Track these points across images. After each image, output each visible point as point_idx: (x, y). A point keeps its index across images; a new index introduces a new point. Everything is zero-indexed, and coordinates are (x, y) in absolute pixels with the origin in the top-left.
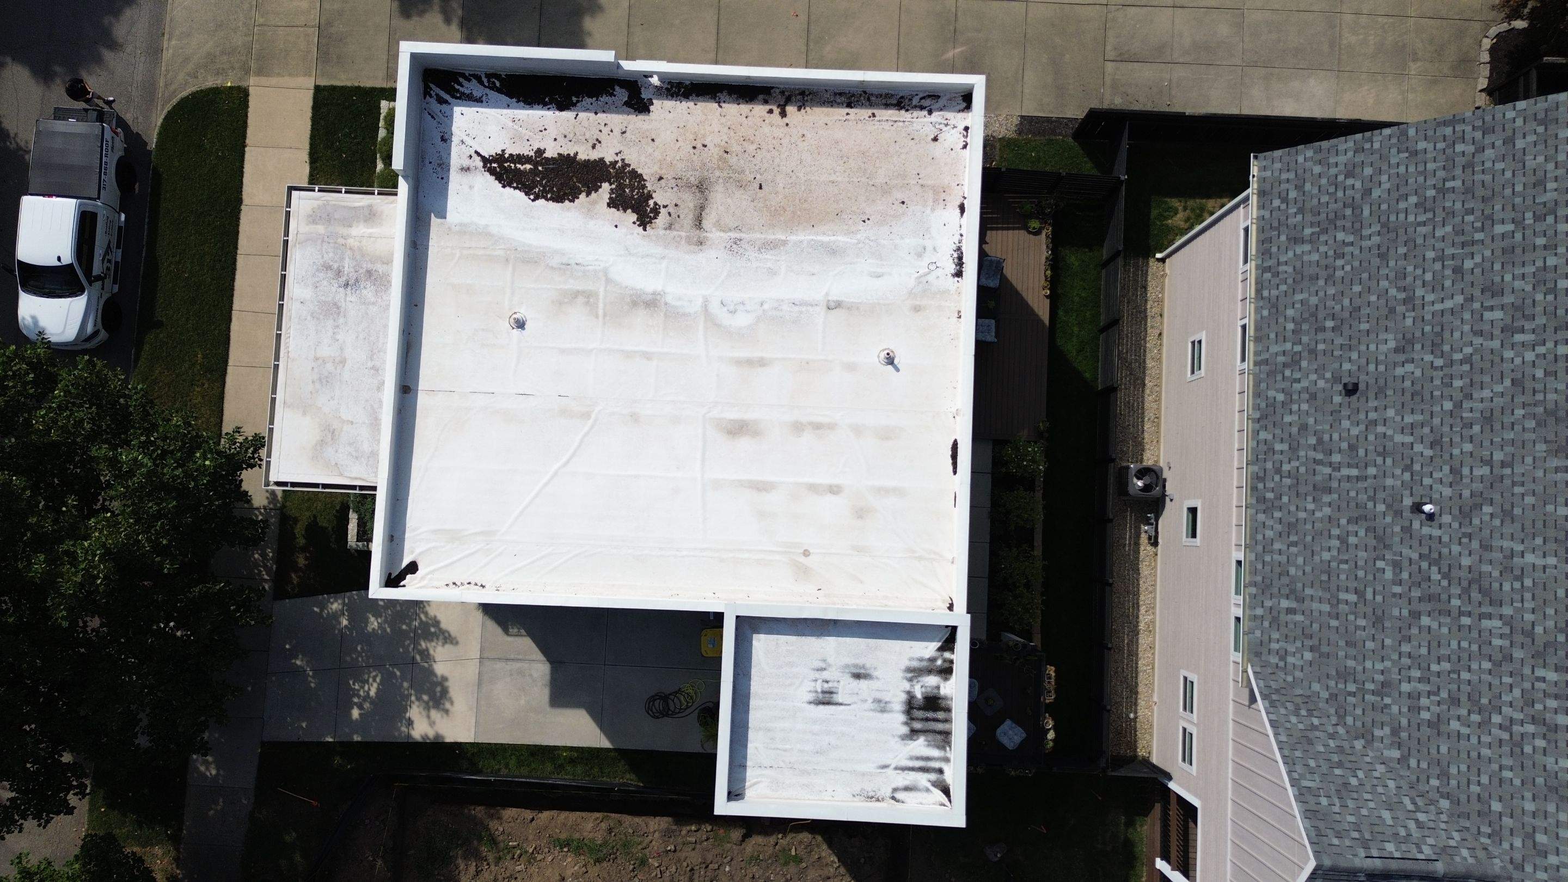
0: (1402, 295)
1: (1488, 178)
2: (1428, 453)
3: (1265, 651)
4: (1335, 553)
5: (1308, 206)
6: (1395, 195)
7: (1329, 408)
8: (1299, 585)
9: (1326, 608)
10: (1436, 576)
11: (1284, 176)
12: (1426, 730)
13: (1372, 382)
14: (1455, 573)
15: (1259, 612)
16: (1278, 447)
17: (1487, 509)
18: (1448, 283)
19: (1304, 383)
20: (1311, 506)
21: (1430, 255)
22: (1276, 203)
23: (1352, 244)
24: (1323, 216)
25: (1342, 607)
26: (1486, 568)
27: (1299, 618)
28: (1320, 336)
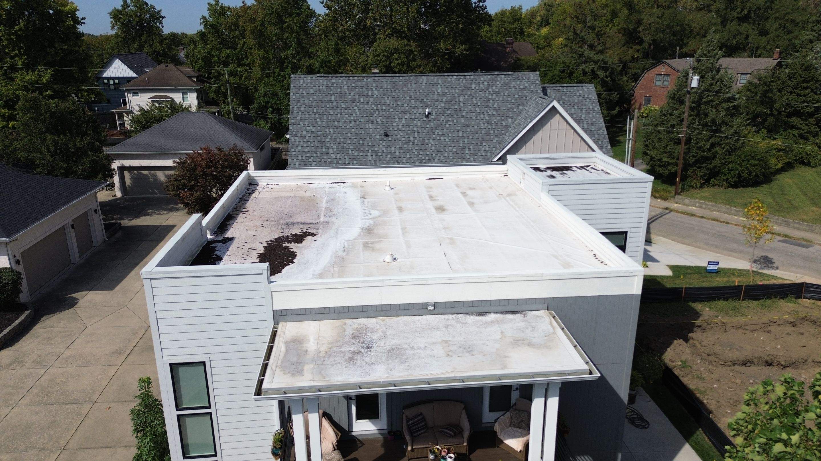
0: (353, 122)
1: (315, 102)
2: (408, 115)
3: (486, 157)
4: (446, 138)
5: (314, 150)
6: (316, 125)
7: (393, 141)
8: (459, 148)
9: (466, 140)
10: (449, 112)
11: (300, 158)
12: (499, 113)
13: (383, 130)
14: (447, 107)
15: (472, 159)
16: (408, 156)
17: (425, 100)
18: (350, 111)
19: (384, 149)
20: (430, 145)
21: (339, 115)
22: (310, 160)
23: (332, 136)
24: (319, 145)
25: (464, 135)
26: (444, 100)
27: (471, 147)
28: (366, 144)
